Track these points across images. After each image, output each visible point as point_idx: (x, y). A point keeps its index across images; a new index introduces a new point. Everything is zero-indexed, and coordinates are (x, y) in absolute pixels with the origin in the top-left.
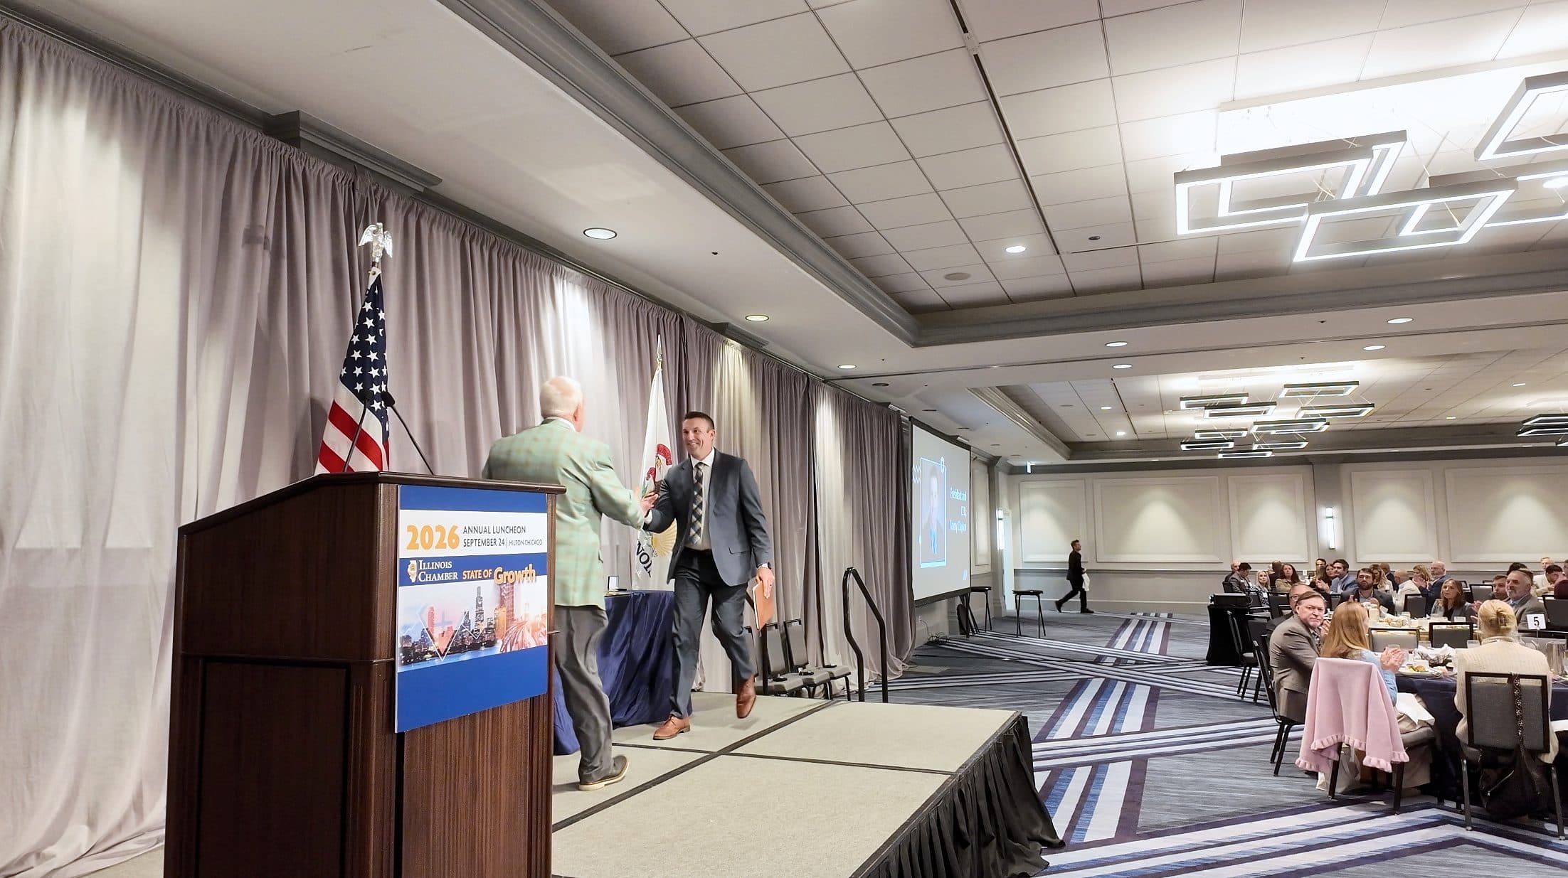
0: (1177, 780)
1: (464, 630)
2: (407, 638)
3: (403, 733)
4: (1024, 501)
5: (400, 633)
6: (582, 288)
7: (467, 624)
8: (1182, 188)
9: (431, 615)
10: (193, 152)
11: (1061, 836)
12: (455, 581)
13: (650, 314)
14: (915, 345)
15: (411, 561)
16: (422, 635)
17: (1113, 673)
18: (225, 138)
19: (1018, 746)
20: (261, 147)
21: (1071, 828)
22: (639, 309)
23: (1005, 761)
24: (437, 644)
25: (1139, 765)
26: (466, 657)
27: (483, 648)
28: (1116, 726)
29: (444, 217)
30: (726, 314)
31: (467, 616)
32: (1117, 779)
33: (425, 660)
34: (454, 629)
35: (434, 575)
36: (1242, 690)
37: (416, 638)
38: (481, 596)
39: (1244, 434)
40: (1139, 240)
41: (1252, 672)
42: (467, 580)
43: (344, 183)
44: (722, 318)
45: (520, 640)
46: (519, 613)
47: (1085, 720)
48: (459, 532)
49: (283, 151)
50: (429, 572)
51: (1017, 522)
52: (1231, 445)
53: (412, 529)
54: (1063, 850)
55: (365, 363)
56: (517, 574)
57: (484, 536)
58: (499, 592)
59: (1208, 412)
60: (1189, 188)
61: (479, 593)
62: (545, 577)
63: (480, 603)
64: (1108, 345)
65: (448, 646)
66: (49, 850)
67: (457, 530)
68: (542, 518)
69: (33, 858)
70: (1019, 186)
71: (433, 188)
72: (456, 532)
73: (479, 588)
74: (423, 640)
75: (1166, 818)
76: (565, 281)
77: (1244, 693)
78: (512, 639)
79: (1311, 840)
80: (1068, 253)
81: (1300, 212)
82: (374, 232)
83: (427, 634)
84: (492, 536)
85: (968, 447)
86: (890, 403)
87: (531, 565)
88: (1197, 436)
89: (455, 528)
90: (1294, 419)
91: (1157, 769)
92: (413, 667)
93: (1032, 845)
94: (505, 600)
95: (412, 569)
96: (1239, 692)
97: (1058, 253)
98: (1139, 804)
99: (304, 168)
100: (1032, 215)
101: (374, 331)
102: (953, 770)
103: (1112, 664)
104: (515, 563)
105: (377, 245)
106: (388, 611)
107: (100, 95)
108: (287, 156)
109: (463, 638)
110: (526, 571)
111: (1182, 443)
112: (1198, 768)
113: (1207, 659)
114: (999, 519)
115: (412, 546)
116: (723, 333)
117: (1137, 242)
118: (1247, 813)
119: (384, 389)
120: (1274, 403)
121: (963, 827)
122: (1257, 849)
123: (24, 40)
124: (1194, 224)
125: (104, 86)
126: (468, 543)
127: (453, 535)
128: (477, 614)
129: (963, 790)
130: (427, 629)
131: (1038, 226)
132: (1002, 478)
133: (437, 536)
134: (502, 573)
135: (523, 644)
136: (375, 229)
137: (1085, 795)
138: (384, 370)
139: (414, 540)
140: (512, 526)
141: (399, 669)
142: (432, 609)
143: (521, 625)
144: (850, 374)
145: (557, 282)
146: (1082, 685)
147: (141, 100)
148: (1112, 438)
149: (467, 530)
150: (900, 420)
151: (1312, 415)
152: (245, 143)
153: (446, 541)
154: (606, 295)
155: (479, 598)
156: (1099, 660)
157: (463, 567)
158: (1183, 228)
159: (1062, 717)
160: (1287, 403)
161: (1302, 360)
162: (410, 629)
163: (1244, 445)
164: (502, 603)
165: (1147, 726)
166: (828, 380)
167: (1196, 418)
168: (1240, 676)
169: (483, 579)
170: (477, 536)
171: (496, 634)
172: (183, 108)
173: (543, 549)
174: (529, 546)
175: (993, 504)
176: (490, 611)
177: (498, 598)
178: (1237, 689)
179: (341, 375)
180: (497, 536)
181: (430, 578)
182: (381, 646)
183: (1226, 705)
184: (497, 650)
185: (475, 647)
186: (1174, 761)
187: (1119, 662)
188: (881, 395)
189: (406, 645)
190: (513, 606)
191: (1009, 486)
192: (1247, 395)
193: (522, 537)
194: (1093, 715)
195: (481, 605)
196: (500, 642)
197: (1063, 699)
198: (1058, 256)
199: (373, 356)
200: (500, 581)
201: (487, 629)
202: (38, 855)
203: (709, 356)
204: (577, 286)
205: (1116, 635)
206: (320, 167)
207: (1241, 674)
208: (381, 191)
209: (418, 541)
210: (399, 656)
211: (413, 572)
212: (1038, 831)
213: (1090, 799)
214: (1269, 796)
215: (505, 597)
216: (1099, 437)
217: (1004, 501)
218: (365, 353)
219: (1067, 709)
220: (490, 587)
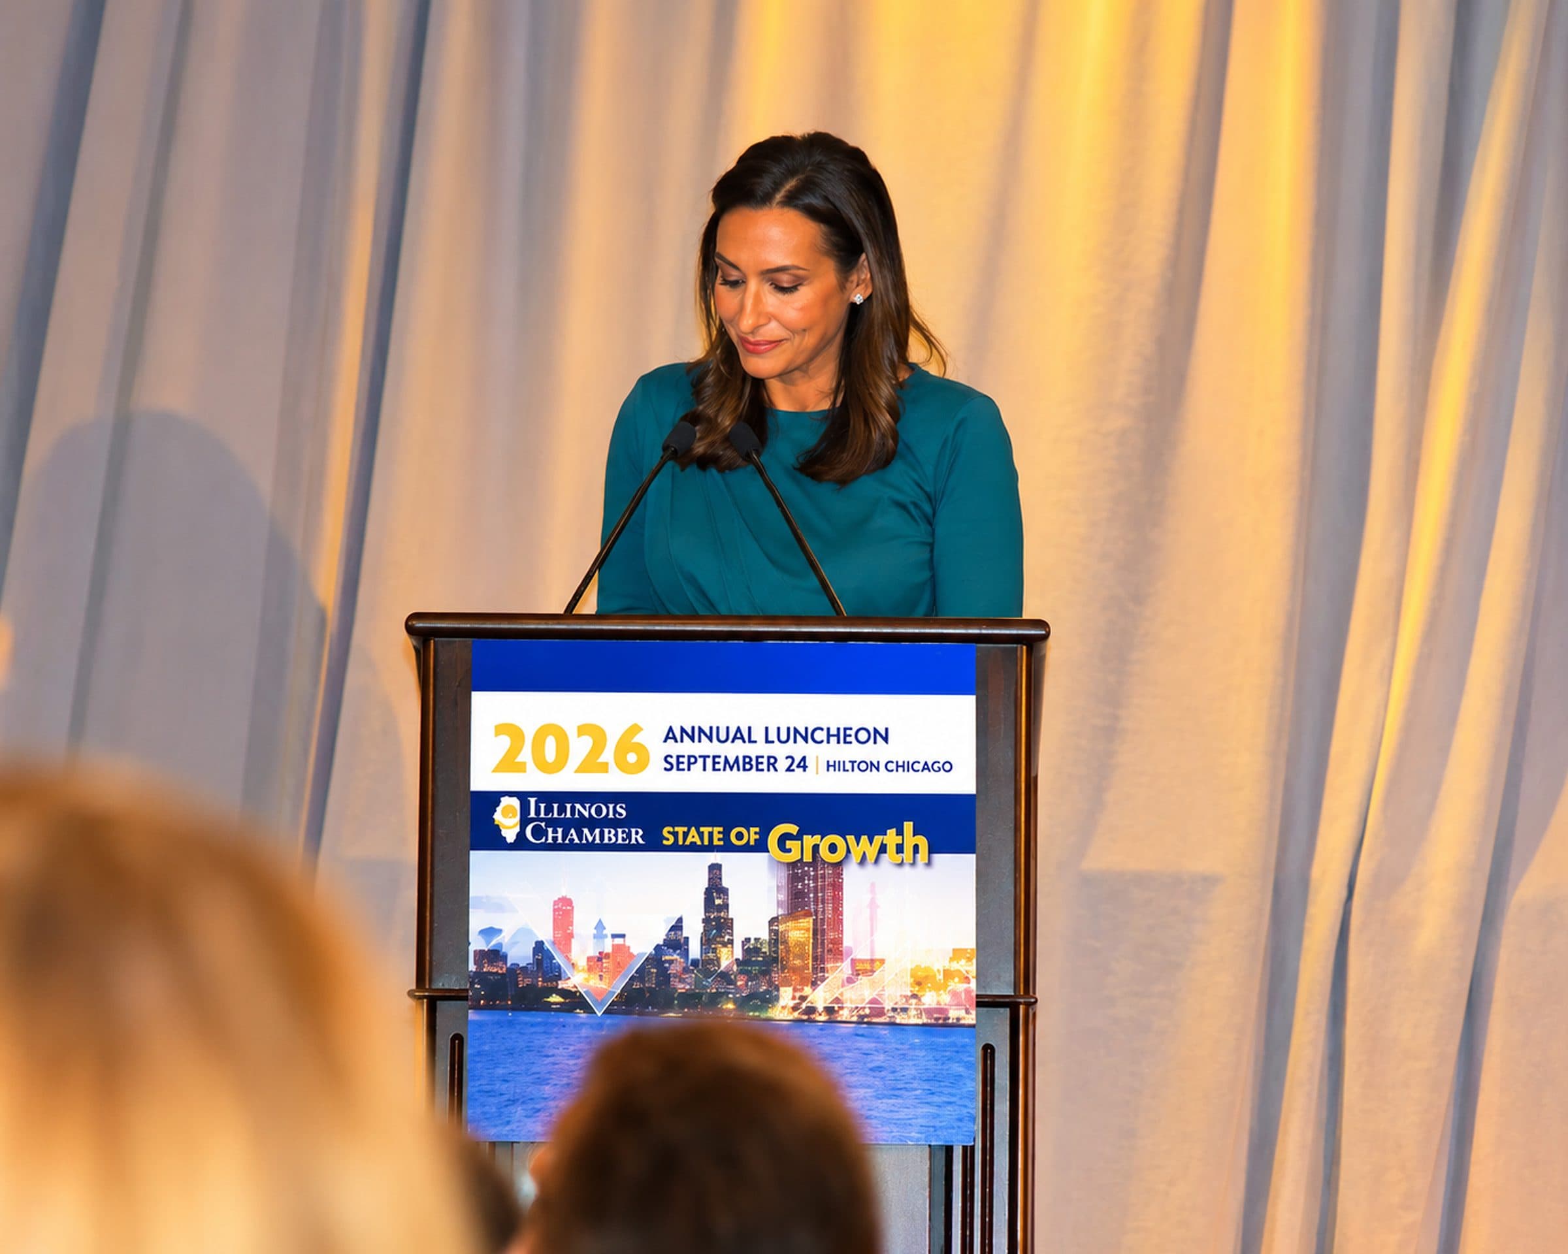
1: (664, 958)
2: (496, 955)
5: (476, 943)
7: (675, 943)
9: (564, 914)
12: (638, 848)
15: (502, 799)
16: (538, 949)
24: (582, 976)
31: (678, 926)
33: (545, 1007)
34: (634, 950)
35: (573, 831)
37: (519, 956)
38: (724, 884)
42: (675, 848)
48: (651, 738)
53: (506, 730)
56: (857, 844)
57: (733, 750)
58: (784, 881)
61: (715, 880)
63: (720, 903)
74: (541, 963)
83: (552, 953)
84: (761, 749)
89: (635, 729)
94: (811, 902)
95: (504, 815)
104: (843, 815)
110: (890, 837)
115: (509, 763)
127: (630, 746)
128: (707, 927)
133: (581, 745)
134: (801, 838)
139: (513, 752)
142: (567, 900)
143: (868, 966)
149: (678, 735)
153: (606, 757)
155: (719, 891)
164: (797, 905)
169: (730, 847)
170: (707, 747)
176: (756, 923)
177: (785, 895)
181: (560, 835)
185: (702, 999)
189: (491, 969)
190: (836, 921)
193: (875, 751)
195: (725, 908)
196: (790, 997)
200: (792, 856)
201: (744, 964)
209: (526, 757)
211: (508, 821)
215: (811, 896)
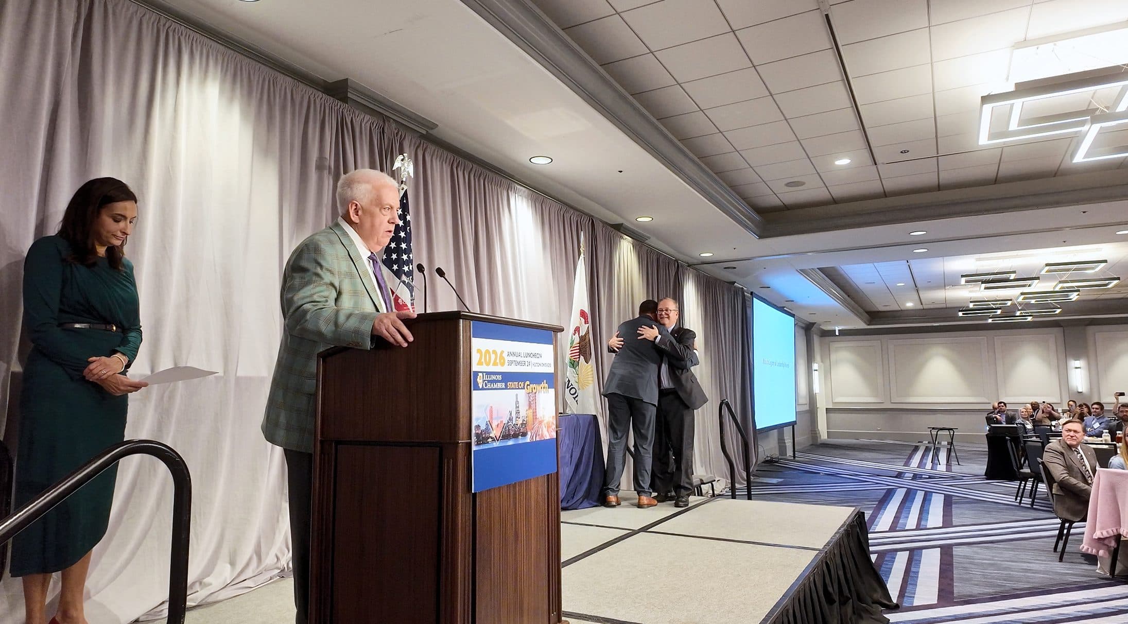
0: (977, 562)
1: (509, 424)
2: (478, 427)
3: (476, 493)
4: (834, 357)
5: (474, 424)
6: (528, 200)
7: (511, 419)
8: (988, 108)
9: (491, 412)
10: (283, 108)
11: (895, 600)
12: (503, 389)
13: (572, 218)
14: (761, 237)
15: (479, 373)
16: (486, 425)
17: (914, 484)
18: (302, 97)
19: (860, 533)
20: (325, 104)
21: (902, 594)
22: (565, 214)
23: (852, 545)
24: (495, 432)
25: (946, 552)
26: (511, 442)
27: (520, 437)
28: (923, 523)
29: (441, 151)
30: (622, 217)
31: (511, 414)
32: (930, 562)
33: (488, 443)
34: (504, 422)
35: (492, 384)
36: (1019, 498)
37: (483, 427)
38: (518, 400)
39: (1009, 303)
40: (939, 152)
41: (1027, 485)
42: (510, 389)
43: (377, 128)
44: (619, 220)
45: (540, 433)
46: (540, 414)
47: (897, 518)
48: (505, 355)
49: (339, 106)
50: (489, 381)
51: (827, 373)
52: (999, 312)
53: (479, 351)
54: (897, 611)
55: (398, 250)
56: (538, 387)
57: (519, 359)
58: (527, 398)
59: (984, 285)
60: (993, 108)
61: (517, 398)
62: (553, 390)
63: (517, 405)
64: (911, 234)
65: (501, 433)
66: (206, 580)
67: (504, 354)
68: (550, 348)
69: (198, 584)
70: (850, 113)
71: (430, 132)
73: (517, 395)
74: (487, 429)
75: (976, 590)
76: (517, 195)
77: (1021, 500)
78: (536, 432)
79: (1098, 610)
80: (883, 163)
81: (1083, 123)
82: (402, 160)
83: (489, 424)
84: (523, 359)
85: (793, 315)
86: (735, 282)
87: (545, 381)
88: (971, 306)
89: (502, 352)
90: (1052, 290)
91: (961, 554)
92: (482, 447)
93: (874, 605)
94: (532, 404)
95: (480, 379)
96: (1016, 499)
97: (876, 164)
98: (952, 579)
99: (352, 118)
100: (858, 135)
101: (404, 228)
102: (821, 548)
103: (911, 478)
104: (535, 378)
105: (404, 169)
106: (466, 407)
107: (227, 70)
108: (341, 110)
109: (509, 429)
110: (542, 385)
111: (960, 311)
112: (994, 555)
113: (986, 474)
114: (815, 370)
115: (480, 363)
116: (619, 230)
117: (938, 154)
118: (1040, 589)
119: (411, 268)
120: (1038, 278)
121: (830, 589)
122: (1055, 615)
123: (182, 34)
124: (992, 136)
125: (229, 65)
126: (510, 363)
127: (502, 357)
128: (516, 413)
129: (829, 562)
130: (489, 421)
131: (862, 143)
132: (816, 340)
133: (493, 357)
134: (529, 385)
135: (542, 435)
136: (403, 157)
137: (907, 571)
138: (411, 255)
139: (481, 358)
140: (533, 352)
141: (474, 448)
142: (492, 407)
143: (540, 423)
144: (707, 260)
145: (512, 194)
146: (889, 494)
147: (252, 73)
148: (903, 308)
149: (509, 354)
150: (744, 296)
151: (1067, 287)
152: (315, 100)
153: (498, 361)
154: (543, 204)
155: (517, 402)
156: (900, 475)
157: (509, 379)
158: (984, 140)
159: (879, 516)
160: (1048, 278)
161: (1065, 243)
162: (479, 420)
163: (1009, 312)
164: (530, 407)
165: (947, 523)
166: (691, 265)
167: (970, 292)
168: (1016, 488)
169: (519, 389)
170: (514, 358)
171: (527, 428)
172: (277, 78)
173: (551, 370)
174: (544, 367)
175: (810, 359)
176: (523, 412)
177: (528, 403)
178: (1015, 497)
179: (383, 259)
180: (526, 359)
181: (490, 385)
182: (462, 433)
183: (1007, 509)
184: (528, 439)
185: (515, 436)
186: (975, 549)
187: (915, 477)
188: (729, 276)
189: (477, 431)
190: (536, 409)
191: (821, 345)
192: (1014, 272)
193: (540, 360)
194: (903, 515)
195: (518, 407)
196: (529, 433)
197: (877, 503)
198: (875, 166)
199: (404, 246)
200: (529, 391)
201: (522, 424)
202: (201, 583)
203: (611, 248)
204: (524, 198)
205: (910, 457)
206: (362, 117)
207: (1018, 487)
208: (400, 133)
209: (483, 360)
210: (474, 439)
212: (878, 596)
213: (911, 574)
214: (1055, 577)
215: (532, 402)
216: (894, 307)
217: (818, 357)
218: (398, 244)
219: (882, 511)
220: (522, 394)
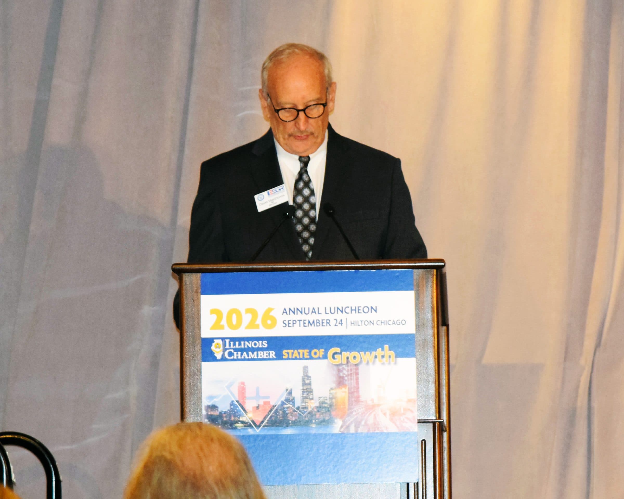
1: (285, 406)
2: (213, 407)
5: (205, 402)
7: (289, 400)
12: (273, 359)
15: (215, 340)
16: (231, 405)
24: (250, 415)
27: (314, 426)
31: (290, 393)
34: (272, 403)
37: (224, 407)
38: (309, 374)
42: (288, 359)
45: (370, 422)
46: (369, 396)
50: (236, 350)
53: (216, 311)
57: (312, 317)
58: (335, 372)
61: (307, 372)
65: (265, 418)
67: (274, 312)
72: (272, 314)
73: (306, 367)
74: (232, 410)
78: (359, 420)
83: (237, 405)
84: (323, 316)
94: (346, 380)
95: (216, 347)
109: (284, 412)
110: (379, 352)
115: (217, 326)
128: (303, 392)
130: (237, 401)
133: (247, 317)
134: (340, 353)
135: (376, 426)
139: (219, 321)
142: (243, 383)
143: (371, 407)
162: (216, 400)
164: (340, 382)
169: (312, 358)
170: (301, 316)
176: (322, 390)
177: (335, 378)
181: (241, 355)
185: (301, 422)
189: (212, 413)
190: (357, 388)
193: (371, 316)
195: (310, 384)
200: (338, 361)
201: (319, 408)
211: (218, 350)
215: (346, 378)
220: (322, 367)
